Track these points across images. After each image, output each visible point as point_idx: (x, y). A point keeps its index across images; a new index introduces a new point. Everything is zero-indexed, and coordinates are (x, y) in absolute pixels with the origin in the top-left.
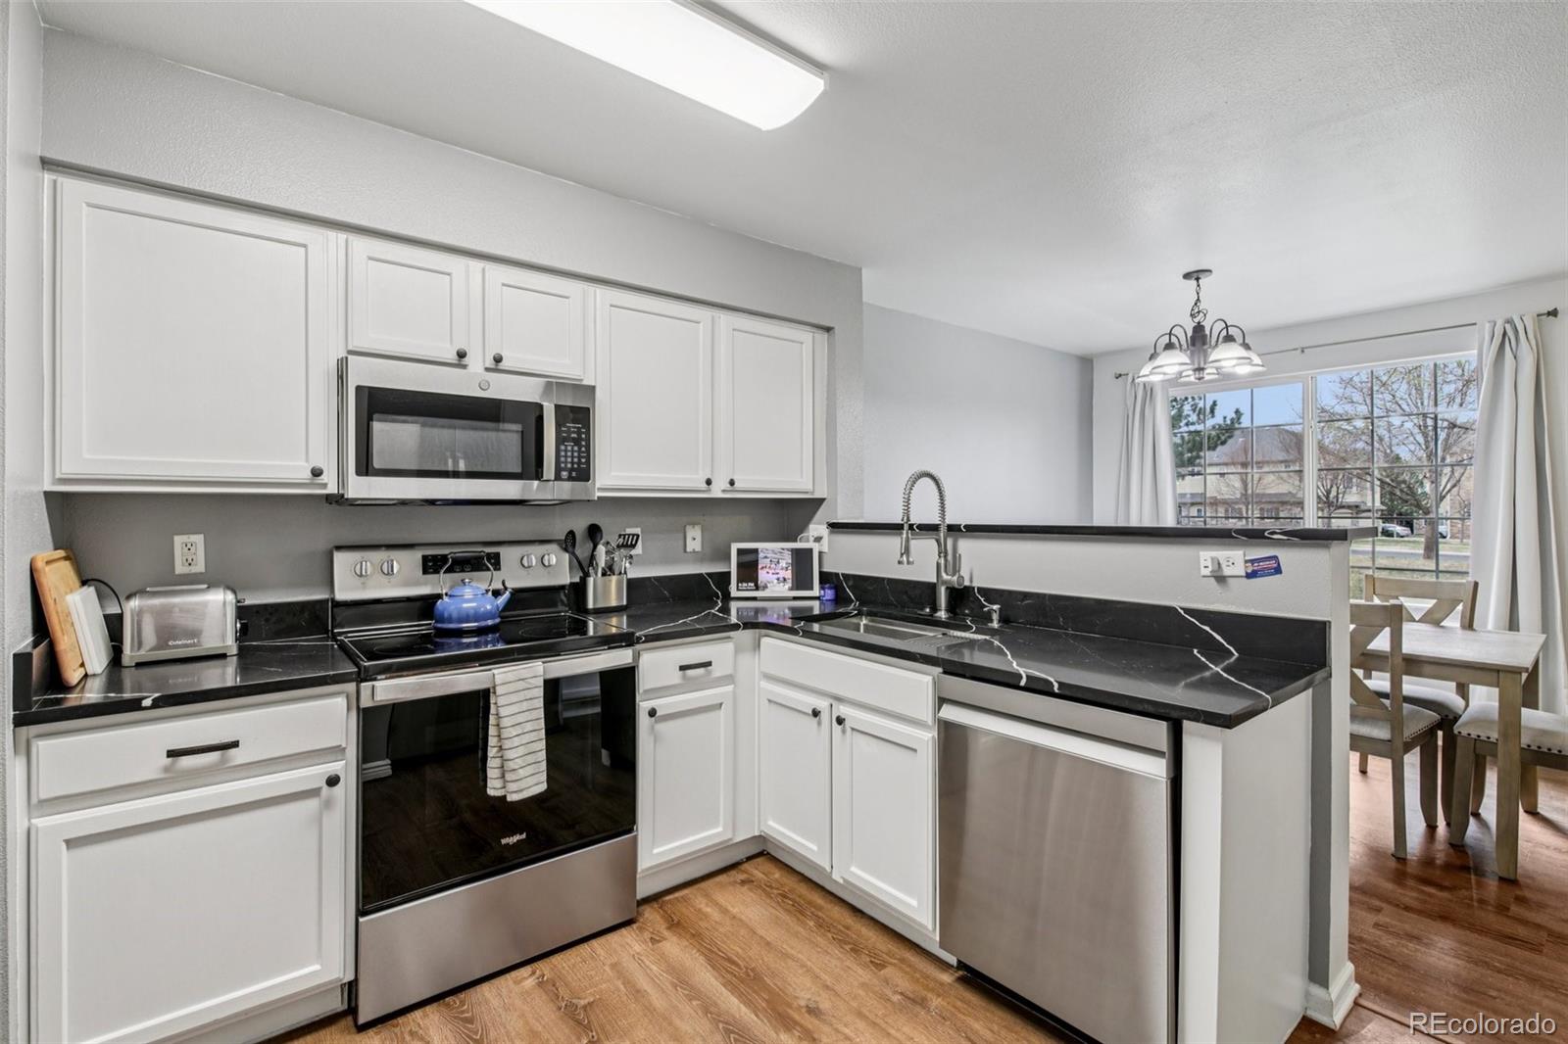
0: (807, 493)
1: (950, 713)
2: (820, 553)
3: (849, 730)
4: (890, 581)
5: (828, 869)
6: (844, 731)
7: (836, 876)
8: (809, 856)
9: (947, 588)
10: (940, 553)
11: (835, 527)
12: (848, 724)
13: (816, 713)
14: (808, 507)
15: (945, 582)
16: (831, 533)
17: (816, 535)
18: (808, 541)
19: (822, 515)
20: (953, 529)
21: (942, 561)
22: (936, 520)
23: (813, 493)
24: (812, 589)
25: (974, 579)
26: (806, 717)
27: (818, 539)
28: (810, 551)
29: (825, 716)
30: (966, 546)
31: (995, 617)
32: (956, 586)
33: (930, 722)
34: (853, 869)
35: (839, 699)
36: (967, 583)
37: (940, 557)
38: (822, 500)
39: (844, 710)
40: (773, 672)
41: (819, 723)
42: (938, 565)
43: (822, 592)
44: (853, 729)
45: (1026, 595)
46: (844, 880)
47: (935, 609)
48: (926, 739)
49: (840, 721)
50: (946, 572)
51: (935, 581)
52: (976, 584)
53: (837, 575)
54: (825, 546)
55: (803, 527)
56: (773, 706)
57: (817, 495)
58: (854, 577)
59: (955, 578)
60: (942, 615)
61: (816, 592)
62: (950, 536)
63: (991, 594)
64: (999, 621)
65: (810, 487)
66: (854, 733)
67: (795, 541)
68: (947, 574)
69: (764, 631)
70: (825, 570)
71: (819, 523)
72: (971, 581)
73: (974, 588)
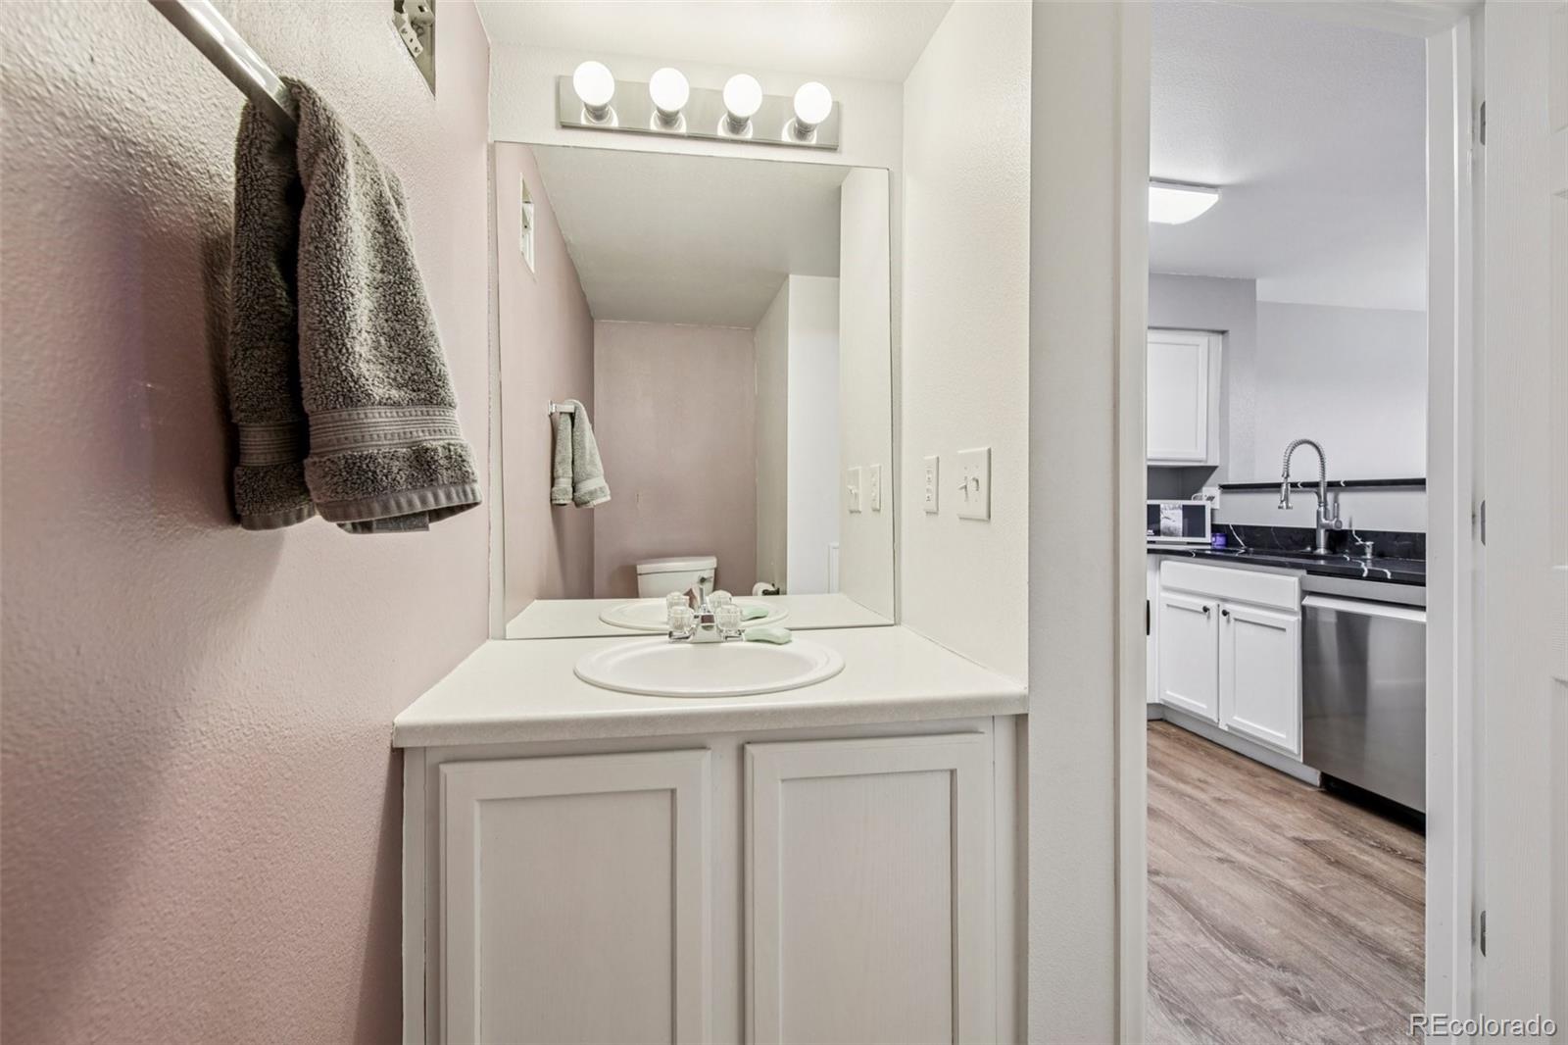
0: (1200, 461)
1: (1309, 601)
2: (1213, 510)
3: (1232, 621)
4: (1275, 528)
5: (1216, 721)
6: (1228, 621)
7: (1223, 726)
8: (1201, 713)
9: (1327, 531)
10: (1320, 502)
11: (1226, 488)
12: (1232, 616)
13: (1206, 609)
14: (1203, 473)
15: (1323, 526)
16: (1223, 493)
17: (1209, 496)
18: (1201, 499)
19: (1215, 479)
20: (1333, 485)
21: (1322, 509)
22: (1316, 478)
23: (1206, 461)
24: (1204, 536)
25: (1353, 524)
26: (1197, 616)
27: (1211, 499)
28: (1203, 507)
29: (1213, 612)
30: (1346, 499)
31: (1369, 551)
32: (1334, 528)
33: (1296, 609)
34: (1235, 718)
35: (1225, 600)
36: (1345, 527)
37: (1320, 506)
38: (1215, 468)
39: (1228, 607)
40: (1170, 584)
41: (1209, 617)
42: (1318, 513)
43: (1214, 539)
44: (1236, 620)
45: (1398, 536)
46: (1229, 727)
47: (1315, 547)
48: (1294, 621)
49: (1225, 613)
50: (1325, 517)
51: (1315, 527)
52: (1354, 528)
53: (1228, 526)
54: (1217, 504)
55: (1198, 489)
56: (1170, 609)
57: (1210, 463)
58: (1245, 527)
59: (1334, 522)
60: (1322, 551)
61: (1208, 538)
62: (1331, 491)
63: (1364, 535)
64: (1373, 554)
65: (1204, 457)
66: (1237, 622)
67: (1190, 499)
68: (1326, 519)
69: (1163, 556)
70: (1217, 522)
71: (1211, 486)
72: (1351, 526)
73: (1351, 531)
